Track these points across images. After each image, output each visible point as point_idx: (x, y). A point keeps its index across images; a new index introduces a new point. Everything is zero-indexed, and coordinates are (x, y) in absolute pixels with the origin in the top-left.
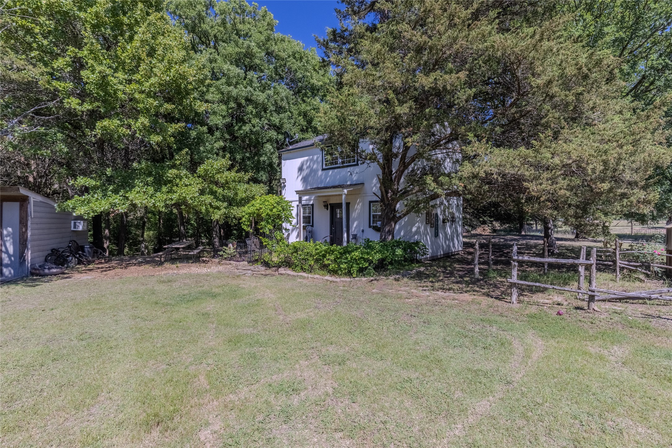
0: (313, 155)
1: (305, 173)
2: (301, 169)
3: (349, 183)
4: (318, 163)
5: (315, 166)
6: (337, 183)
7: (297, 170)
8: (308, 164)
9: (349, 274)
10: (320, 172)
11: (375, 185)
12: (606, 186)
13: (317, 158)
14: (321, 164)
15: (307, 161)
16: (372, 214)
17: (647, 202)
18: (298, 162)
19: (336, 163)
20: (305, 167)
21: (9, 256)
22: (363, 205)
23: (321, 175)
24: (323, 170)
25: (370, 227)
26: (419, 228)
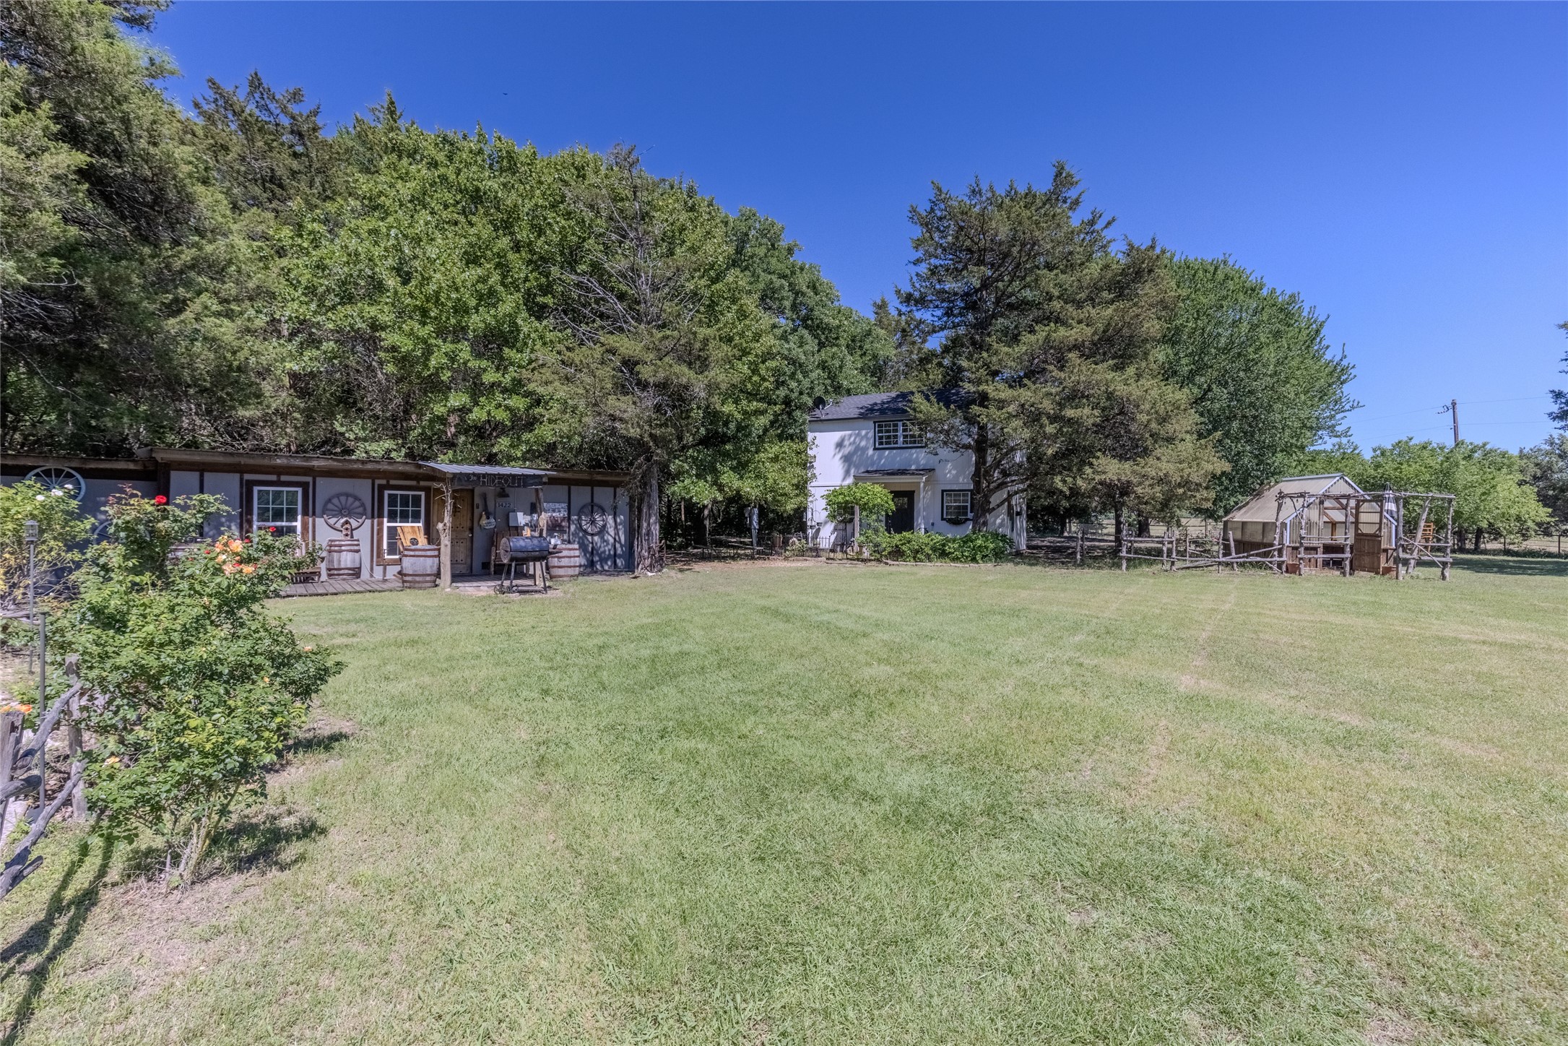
0: (860, 430)
1: (846, 450)
2: (840, 445)
3: (913, 467)
4: (868, 439)
5: (863, 443)
6: (896, 467)
7: (833, 447)
8: (852, 439)
9: (974, 560)
10: (871, 452)
11: (950, 472)
12: (1181, 491)
13: (867, 434)
14: (872, 441)
15: (850, 436)
16: (945, 505)
17: (1207, 500)
18: (835, 436)
19: (896, 443)
20: (846, 443)
21: (622, 546)
22: (933, 493)
23: (873, 455)
24: (875, 449)
25: (943, 519)
26: (1003, 520)
